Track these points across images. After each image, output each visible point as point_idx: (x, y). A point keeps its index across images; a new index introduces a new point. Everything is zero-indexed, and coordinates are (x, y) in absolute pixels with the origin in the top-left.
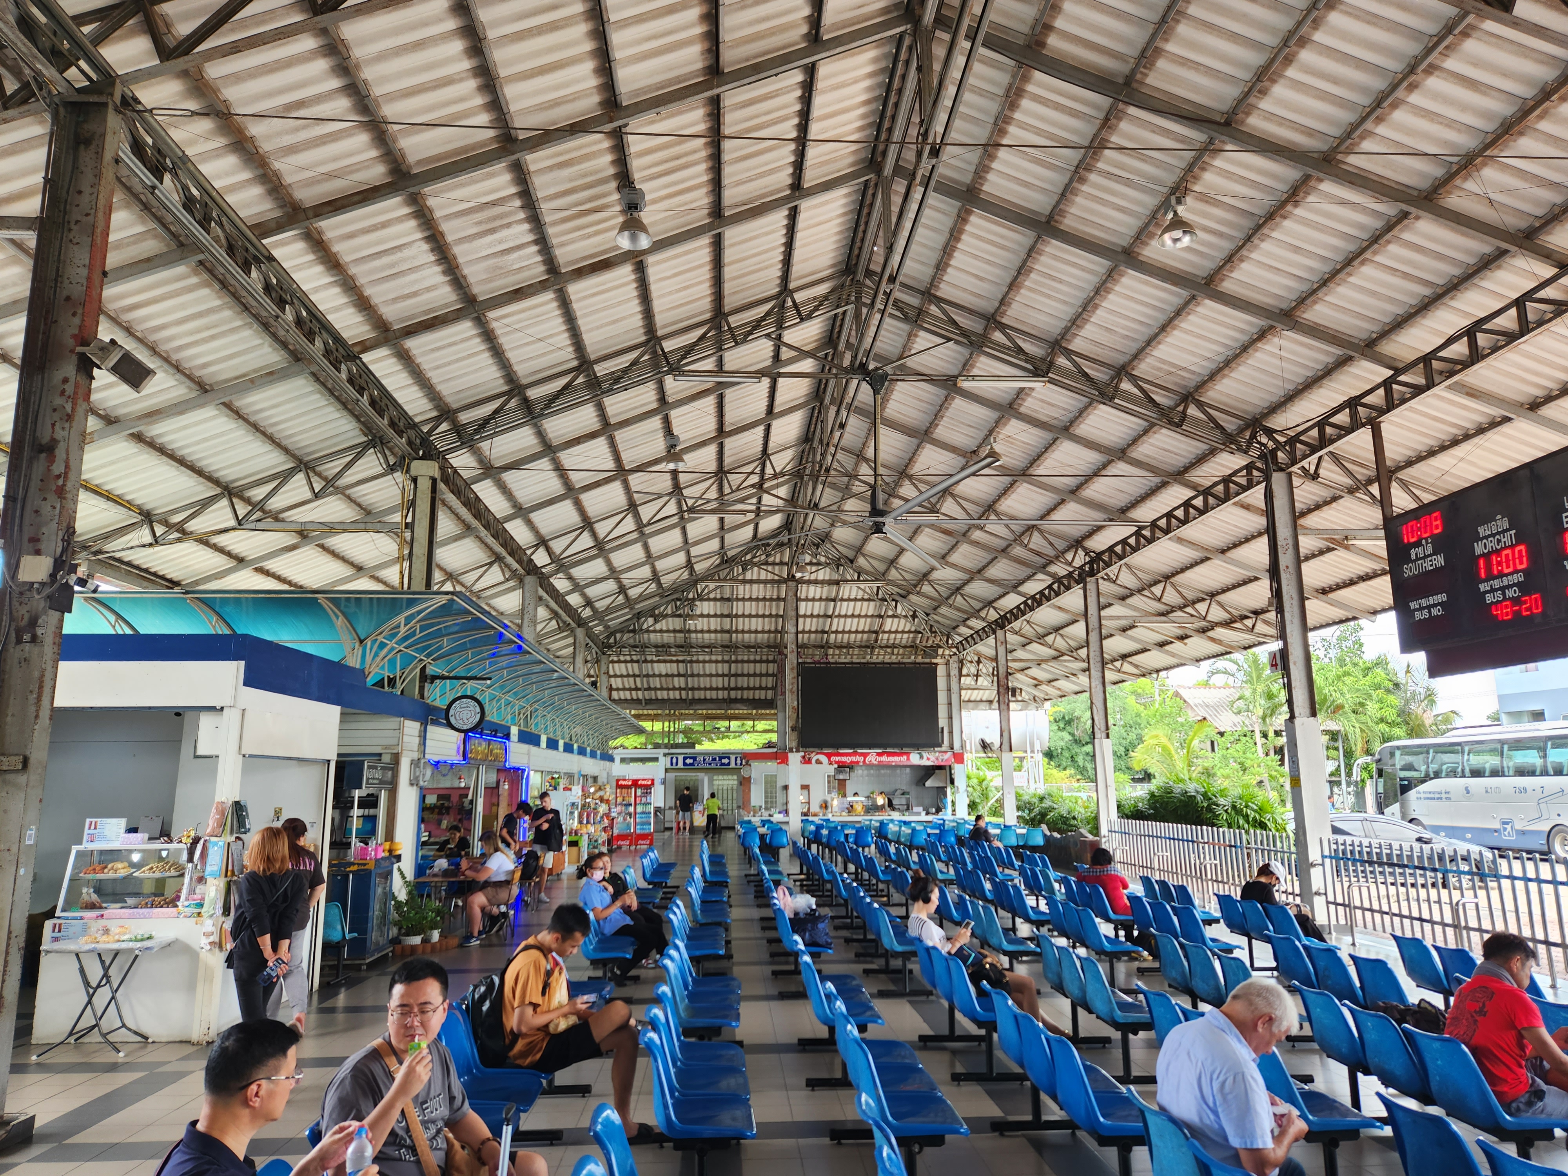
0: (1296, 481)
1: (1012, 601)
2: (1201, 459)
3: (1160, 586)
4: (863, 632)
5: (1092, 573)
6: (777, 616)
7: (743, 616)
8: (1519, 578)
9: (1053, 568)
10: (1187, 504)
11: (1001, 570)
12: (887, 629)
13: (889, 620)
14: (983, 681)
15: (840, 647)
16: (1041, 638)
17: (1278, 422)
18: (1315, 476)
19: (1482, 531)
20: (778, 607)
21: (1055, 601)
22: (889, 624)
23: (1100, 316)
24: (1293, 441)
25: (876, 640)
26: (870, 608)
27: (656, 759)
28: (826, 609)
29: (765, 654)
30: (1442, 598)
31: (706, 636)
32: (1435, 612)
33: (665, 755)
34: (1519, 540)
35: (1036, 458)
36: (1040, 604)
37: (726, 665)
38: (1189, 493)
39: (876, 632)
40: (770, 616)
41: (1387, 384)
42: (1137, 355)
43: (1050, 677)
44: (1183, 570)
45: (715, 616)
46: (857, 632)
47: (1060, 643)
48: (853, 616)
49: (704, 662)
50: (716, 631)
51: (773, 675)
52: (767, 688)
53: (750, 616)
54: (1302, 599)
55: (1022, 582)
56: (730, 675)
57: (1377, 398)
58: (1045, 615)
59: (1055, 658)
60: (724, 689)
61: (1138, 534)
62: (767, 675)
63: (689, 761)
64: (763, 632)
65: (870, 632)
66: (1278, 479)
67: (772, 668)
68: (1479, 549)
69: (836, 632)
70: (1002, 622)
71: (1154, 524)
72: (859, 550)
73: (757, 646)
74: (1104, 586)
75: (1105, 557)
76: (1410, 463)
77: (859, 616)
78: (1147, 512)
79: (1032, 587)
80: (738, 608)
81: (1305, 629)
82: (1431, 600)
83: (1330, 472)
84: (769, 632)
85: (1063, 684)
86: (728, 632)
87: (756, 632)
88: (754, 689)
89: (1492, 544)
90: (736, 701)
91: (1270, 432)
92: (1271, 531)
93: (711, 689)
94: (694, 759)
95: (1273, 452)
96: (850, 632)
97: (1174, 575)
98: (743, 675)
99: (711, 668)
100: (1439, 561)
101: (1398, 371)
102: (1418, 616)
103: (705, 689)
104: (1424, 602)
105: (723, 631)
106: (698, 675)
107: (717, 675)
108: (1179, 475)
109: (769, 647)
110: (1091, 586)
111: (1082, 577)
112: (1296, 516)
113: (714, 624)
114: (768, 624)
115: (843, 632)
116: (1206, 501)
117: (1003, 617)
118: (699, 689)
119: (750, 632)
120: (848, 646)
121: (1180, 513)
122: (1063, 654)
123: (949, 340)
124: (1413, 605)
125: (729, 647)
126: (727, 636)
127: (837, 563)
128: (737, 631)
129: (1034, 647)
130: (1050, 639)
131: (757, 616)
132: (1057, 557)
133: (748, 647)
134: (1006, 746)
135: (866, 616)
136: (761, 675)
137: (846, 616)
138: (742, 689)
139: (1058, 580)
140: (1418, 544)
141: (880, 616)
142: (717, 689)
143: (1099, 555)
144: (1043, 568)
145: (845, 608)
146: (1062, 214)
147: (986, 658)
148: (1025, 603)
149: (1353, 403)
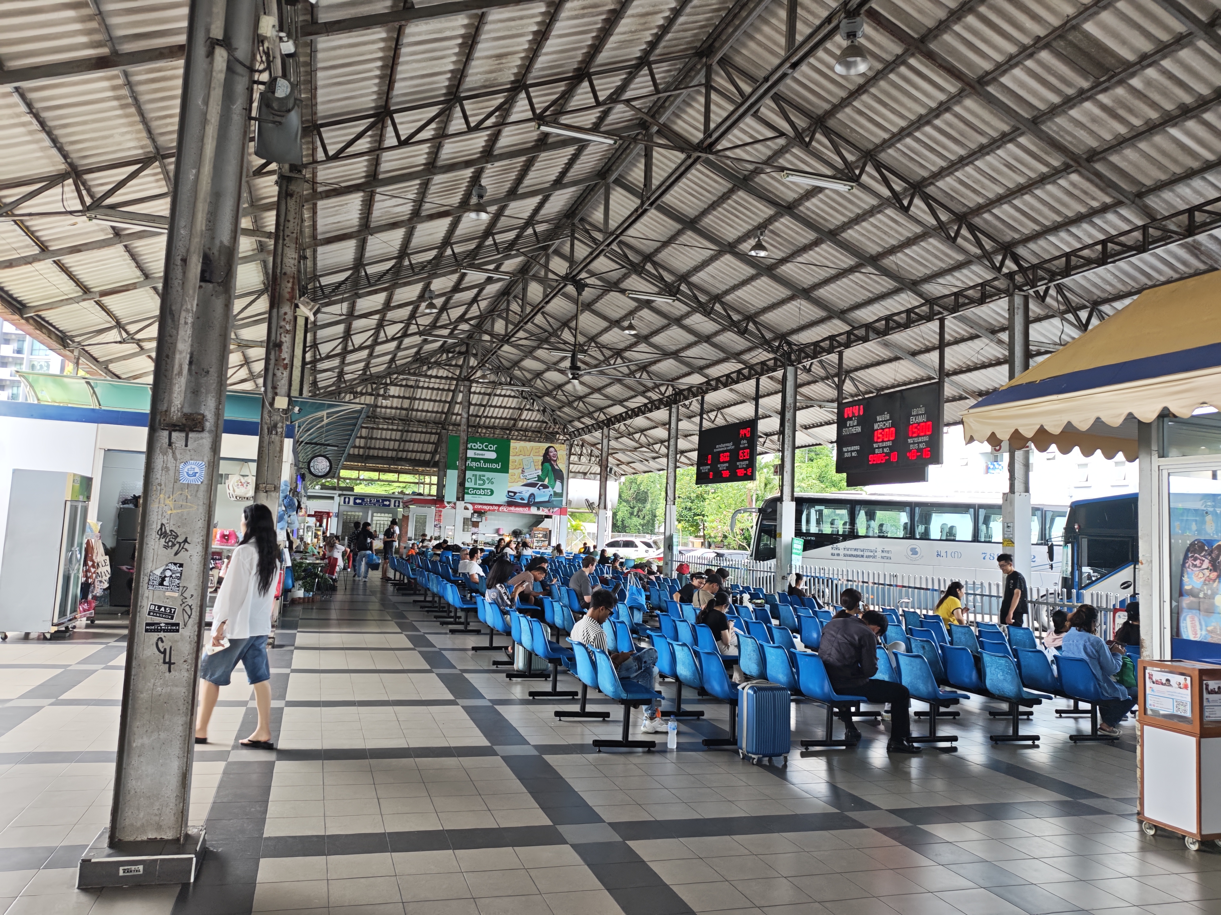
0: (799, 372)
1: (617, 410)
2: (750, 350)
3: (715, 413)
4: (505, 419)
5: (676, 402)
6: (445, 402)
7: (420, 399)
8: (889, 444)
9: (649, 394)
10: (739, 372)
11: (615, 390)
12: (523, 417)
13: (525, 412)
14: (584, 459)
15: (487, 428)
16: (630, 435)
17: (796, 338)
18: (809, 371)
19: (879, 418)
20: (447, 396)
21: (648, 415)
22: (525, 415)
23: (709, 269)
24: (801, 350)
25: (514, 425)
26: (513, 403)
27: (332, 498)
28: (482, 400)
29: (432, 428)
30: (857, 448)
31: (388, 411)
32: (854, 454)
33: (340, 495)
34: (893, 425)
35: (656, 332)
36: (637, 415)
37: (399, 433)
38: (741, 366)
39: (515, 420)
40: (440, 401)
41: (849, 333)
42: (727, 292)
43: (630, 460)
44: (729, 406)
45: (399, 397)
46: (501, 418)
47: (643, 439)
48: (500, 407)
49: (383, 429)
50: (396, 408)
51: (433, 443)
52: (426, 452)
53: (425, 400)
54: (794, 431)
55: (626, 400)
56: (400, 441)
57: (842, 339)
58: (640, 421)
59: (636, 448)
60: (393, 450)
61: (708, 383)
62: (429, 443)
63: (358, 501)
64: (432, 412)
65: (510, 419)
66: (790, 369)
67: (434, 438)
68: (876, 426)
69: (487, 417)
70: (609, 422)
71: (718, 379)
72: (516, 364)
73: (426, 422)
74: (682, 410)
75: (686, 393)
76: (857, 369)
77: (505, 407)
78: (715, 372)
79: (634, 403)
80: (419, 393)
81: (794, 448)
82: (853, 448)
83: (817, 369)
84: (437, 412)
85: (637, 466)
86: (406, 409)
87: (427, 411)
88: (417, 452)
89: (881, 425)
90: (401, 459)
91: (789, 344)
92: (784, 392)
93: (384, 449)
94: (363, 500)
95: (789, 354)
96: (496, 418)
97: (723, 408)
98: (410, 441)
99: (387, 434)
100: (859, 429)
101: (854, 328)
102: (846, 455)
103: (379, 449)
104: (849, 449)
105: (402, 409)
106: (376, 439)
107: (391, 440)
108: (737, 356)
109: (435, 423)
110: (674, 410)
111: (669, 402)
112: (797, 386)
113: (396, 403)
114: (437, 407)
115: (491, 417)
116: (750, 372)
117: (609, 420)
118: (375, 448)
119: (422, 411)
120: (494, 427)
121: (734, 376)
122: (642, 446)
123: (623, 267)
124: (845, 449)
125: (406, 421)
126: (404, 412)
127: (498, 369)
128: (413, 410)
129: (624, 440)
130: (637, 436)
131: (430, 400)
132: (653, 388)
133: (419, 421)
134: (602, 506)
135: (510, 408)
136: (424, 442)
137: (495, 407)
138: (408, 451)
139: (652, 402)
140: (851, 419)
141: (519, 409)
142: (388, 450)
143: (682, 391)
144: (643, 394)
145: (496, 401)
146: (700, 220)
147: (588, 443)
148: (626, 413)
149: (832, 338)
